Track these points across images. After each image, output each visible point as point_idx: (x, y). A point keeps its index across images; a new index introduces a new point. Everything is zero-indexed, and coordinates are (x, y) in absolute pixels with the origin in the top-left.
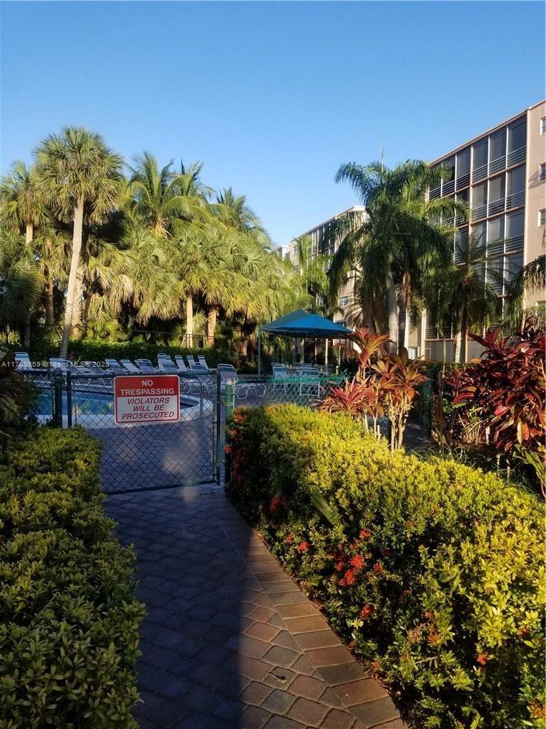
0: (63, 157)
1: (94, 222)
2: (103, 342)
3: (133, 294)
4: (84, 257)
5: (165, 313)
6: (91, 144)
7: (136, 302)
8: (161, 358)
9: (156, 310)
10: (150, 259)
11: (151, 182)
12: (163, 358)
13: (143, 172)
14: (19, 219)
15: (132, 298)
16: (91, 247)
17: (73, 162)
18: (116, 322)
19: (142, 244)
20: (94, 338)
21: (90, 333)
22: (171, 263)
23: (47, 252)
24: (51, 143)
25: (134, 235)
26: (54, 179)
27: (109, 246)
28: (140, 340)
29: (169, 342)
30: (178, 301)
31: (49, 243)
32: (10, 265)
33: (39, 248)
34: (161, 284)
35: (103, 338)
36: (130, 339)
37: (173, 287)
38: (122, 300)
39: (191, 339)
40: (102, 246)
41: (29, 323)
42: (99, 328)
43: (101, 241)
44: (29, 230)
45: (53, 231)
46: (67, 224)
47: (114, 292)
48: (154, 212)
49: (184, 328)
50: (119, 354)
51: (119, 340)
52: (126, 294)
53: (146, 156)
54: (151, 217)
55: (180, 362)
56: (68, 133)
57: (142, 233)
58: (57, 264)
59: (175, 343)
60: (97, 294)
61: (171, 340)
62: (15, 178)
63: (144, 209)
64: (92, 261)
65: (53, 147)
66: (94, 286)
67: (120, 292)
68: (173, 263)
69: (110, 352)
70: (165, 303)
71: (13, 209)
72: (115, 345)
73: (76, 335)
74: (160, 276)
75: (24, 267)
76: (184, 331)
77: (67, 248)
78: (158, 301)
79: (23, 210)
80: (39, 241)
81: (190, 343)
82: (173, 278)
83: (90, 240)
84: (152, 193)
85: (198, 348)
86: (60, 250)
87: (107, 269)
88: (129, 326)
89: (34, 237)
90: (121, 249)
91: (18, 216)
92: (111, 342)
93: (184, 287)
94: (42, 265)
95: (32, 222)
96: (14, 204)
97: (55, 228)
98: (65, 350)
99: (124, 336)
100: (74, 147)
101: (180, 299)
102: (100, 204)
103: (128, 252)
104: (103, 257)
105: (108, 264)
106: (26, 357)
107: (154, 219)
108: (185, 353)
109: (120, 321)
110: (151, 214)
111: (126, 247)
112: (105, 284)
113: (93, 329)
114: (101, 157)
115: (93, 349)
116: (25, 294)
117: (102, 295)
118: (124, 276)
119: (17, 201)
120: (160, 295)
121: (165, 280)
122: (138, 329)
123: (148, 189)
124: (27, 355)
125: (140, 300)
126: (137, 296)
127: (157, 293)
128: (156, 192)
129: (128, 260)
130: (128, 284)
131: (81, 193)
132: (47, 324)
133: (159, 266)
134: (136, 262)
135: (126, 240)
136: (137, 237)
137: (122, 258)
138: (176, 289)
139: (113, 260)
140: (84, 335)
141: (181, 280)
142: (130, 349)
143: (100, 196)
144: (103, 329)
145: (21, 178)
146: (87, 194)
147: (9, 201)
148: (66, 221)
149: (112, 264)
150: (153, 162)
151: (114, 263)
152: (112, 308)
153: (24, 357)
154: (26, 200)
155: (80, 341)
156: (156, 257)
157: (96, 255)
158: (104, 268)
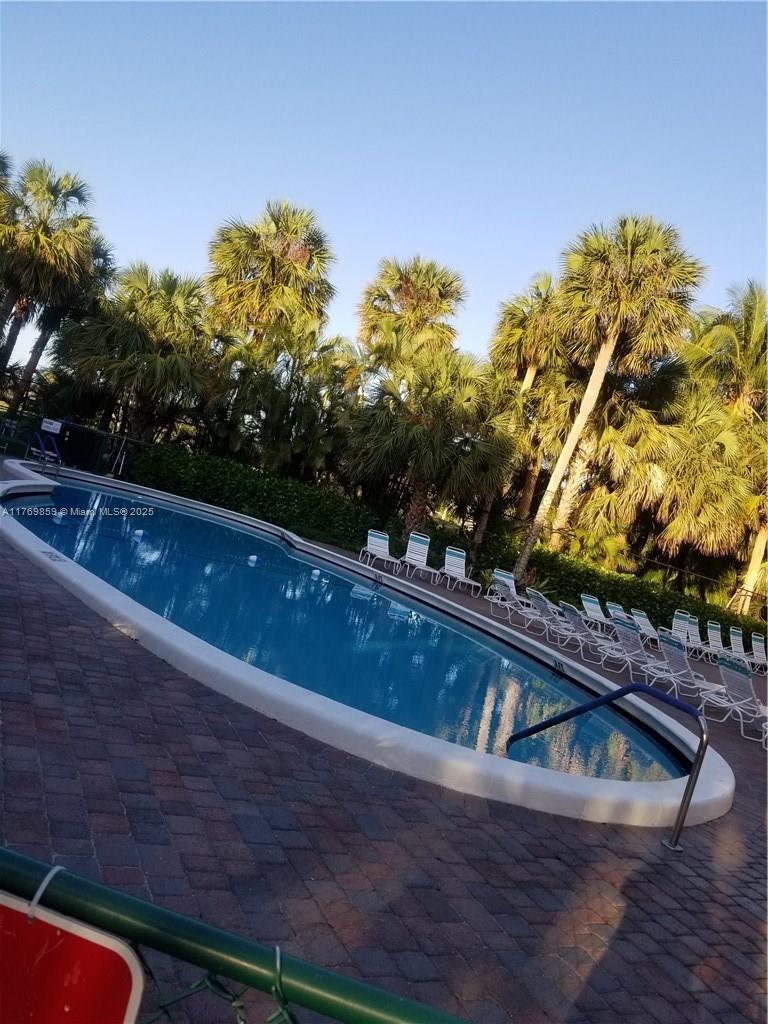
0: (604, 259)
1: (627, 369)
2: (591, 565)
3: (662, 499)
4: (597, 424)
5: (711, 543)
6: (656, 241)
7: (663, 514)
8: (679, 617)
9: (695, 533)
10: (709, 448)
11: (748, 328)
12: (685, 619)
13: (738, 313)
14: (519, 354)
15: (658, 505)
16: (613, 410)
17: (618, 268)
18: (622, 539)
19: (701, 421)
20: (579, 555)
21: (575, 547)
22: (746, 461)
23: (546, 409)
24: (592, 238)
25: (692, 405)
26: (582, 293)
27: (644, 414)
28: (656, 577)
29: (706, 594)
30: (741, 527)
31: (552, 396)
32: (484, 419)
33: (536, 402)
34: (716, 491)
35: (594, 559)
36: (640, 573)
37: (737, 502)
38: (640, 504)
39: (749, 599)
40: (632, 412)
41: (489, 508)
42: (591, 542)
43: (632, 405)
44: (530, 374)
45: (562, 379)
46: (584, 368)
47: (630, 488)
48: (741, 377)
49: (741, 578)
50: (609, 591)
51: (620, 570)
52: (650, 498)
53: (751, 286)
54: (734, 385)
55: (714, 635)
56: (624, 224)
57: (709, 402)
58: (554, 430)
59: (716, 599)
60: (604, 489)
61: (711, 591)
62: (532, 297)
63: (723, 369)
64: (610, 433)
65: (594, 244)
66: (602, 474)
67: (640, 490)
68: (750, 462)
69: (598, 584)
70: (714, 526)
71: (515, 339)
72: (609, 575)
73: (554, 543)
74: (720, 477)
75: (506, 424)
76: (739, 583)
77: (575, 408)
78: (703, 519)
79: (528, 341)
80: (539, 393)
81: (743, 606)
82: (742, 487)
83: (614, 400)
84: (744, 348)
85: (757, 619)
86: (564, 408)
87: (629, 449)
88: (645, 550)
89: (535, 385)
90: (663, 421)
91: (519, 350)
92: (605, 569)
93: (760, 508)
94: (533, 427)
95: (536, 361)
96: (519, 332)
97: (567, 374)
98: (523, 562)
99: (631, 565)
100: (625, 244)
101: (746, 526)
102: (644, 341)
103: (673, 429)
104: (630, 429)
105: (633, 442)
106: (461, 557)
107: (738, 389)
108: (727, 621)
109: (629, 540)
110: (734, 380)
111: (673, 421)
112: (617, 472)
113: (581, 541)
114: (667, 263)
115: (572, 573)
116: (493, 465)
117: (611, 490)
118: (655, 467)
119: (523, 328)
120: (709, 509)
121: (726, 486)
122: (657, 559)
123: (740, 340)
124: (464, 554)
125: (671, 510)
126: (666, 503)
127: (706, 505)
128: (752, 345)
129: (670, 442)
130: (657, 481)
131: (616, 318)
132: (517, 518)
133: (722, 462)
134: (682, 446)
135: (674, 409)
136: (697, 408)
137: (658, 436)
138: (743, 505)
139: (643, 436)
140: (566, 548)
141: (755, 492)
142: (632, 588)
143: (647, 325)
144: (597, 545)
145: (540, 295)
146: (626, 322)
147: (514, 326)
148: (583, 363)
149: (640, 443)
150: (761, 298)
151: (644, 441)
152: (620, 514)
153: (458, 556)
154: (536, 328)
155: (556, 555)
156: (722, 447)
157: (618, 426)
158: (624, 447)
